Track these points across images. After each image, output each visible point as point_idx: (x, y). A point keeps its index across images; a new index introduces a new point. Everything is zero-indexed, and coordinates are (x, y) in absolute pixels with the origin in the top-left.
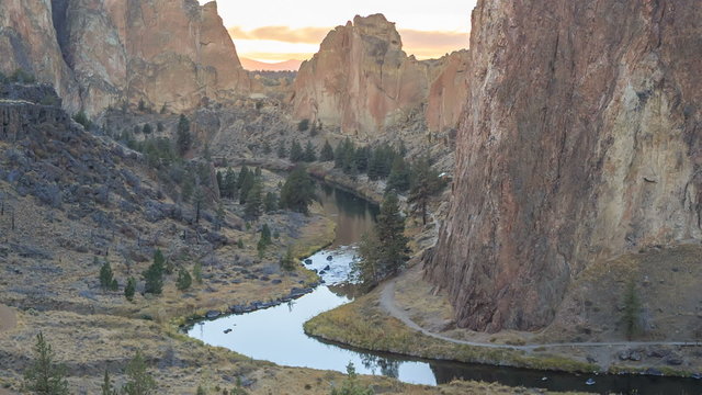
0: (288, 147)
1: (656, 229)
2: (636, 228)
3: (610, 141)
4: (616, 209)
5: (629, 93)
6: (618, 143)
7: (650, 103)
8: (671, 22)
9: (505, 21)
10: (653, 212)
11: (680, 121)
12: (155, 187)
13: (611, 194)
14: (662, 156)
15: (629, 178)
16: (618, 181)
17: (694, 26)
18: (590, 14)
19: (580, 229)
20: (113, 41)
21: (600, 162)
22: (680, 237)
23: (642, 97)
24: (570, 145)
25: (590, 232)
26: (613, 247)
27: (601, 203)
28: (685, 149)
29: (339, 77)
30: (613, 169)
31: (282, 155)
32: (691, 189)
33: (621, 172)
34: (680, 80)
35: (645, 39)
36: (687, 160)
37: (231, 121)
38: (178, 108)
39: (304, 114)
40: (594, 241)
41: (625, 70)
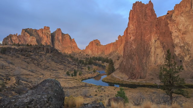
0: (85, 58)
1: (159, 62)
2: (156, 62)
3: (151, 48)
4: (153, 59)
5: (153, 41)
6: (152, 48)
7: (157, 42)
8: (159, 29)
9: (134, 29)
10: (158, 59)
11: (162, 45)
12: (71, 61)
13: (152, 56)
14: (159, 50)
15: (154, 54)
16: (153, 54)
17: (163, 30)
18: (147, 28)
19: (148, 62)
20: (60, 44)
21: (150, 51)
22: (163, 63)
23: (155, 41)
24: (145, 49)
25: (149, 63)
26: (152, 65)
27: (150, 58)
28: (163, 49)
29: (91, 48)
30: (152, 53)
31: (84, 59)
32: (164, 55)
33: (153, 53)
34: (161, 38)
35: (155, 32)
36: (163, 51)
37: (77, 55)
38: (69, 53)
39: (87, 53)
40: (150, 64)
41: (152, 37)
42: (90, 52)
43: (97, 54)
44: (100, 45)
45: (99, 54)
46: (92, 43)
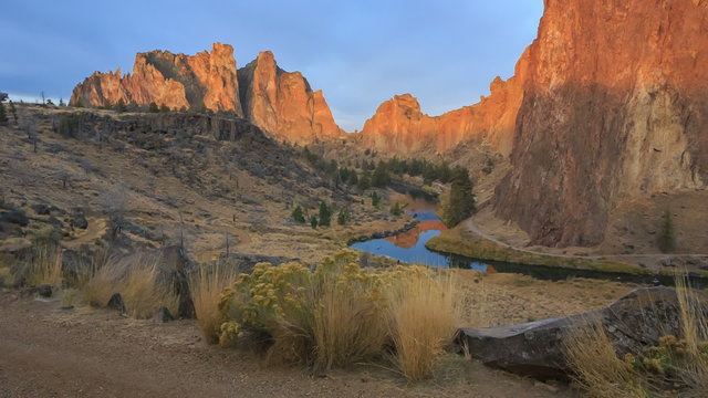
0: (360, 163)
1: (661, 182)
2: (647, 182)
3: (632, 124)
4: (635, 168)
5: (643, 93)
6: (637, 125)
7: (658, 99)
8: (670, 47)
9: (566, 45)
10: (659, 171)
11: (679, 111)
12: (312, 170)
13: (632, 159)
14: (667, 133)
15: (644, 148)
16: (636, 150)
17: (687, 48)
18: (618, 42)
19: (613, 182)
20: (269, 110)
21: (625, 139)
22: (679, 187)
23: (653, 95)
24: (608, 126)
25: (618, 183)
26: (632, 194)
27: (626, 165)
28: (681, 129)
29: (386, 127)
30: (634, 142)
31: (358, 167)
32: (687, 156)
33: (639, 144)
34: (678, 85)
35: (653, 57)
36: (683, 137)
37: (330, 150)
38: (303, 144)
39: (368, 146)
40: (621, 189)
41: (641, 78)
42: (380, 144)
43: (404, 149)
44: (419, 116)
45: (413, 149)
46: (387, 107)
